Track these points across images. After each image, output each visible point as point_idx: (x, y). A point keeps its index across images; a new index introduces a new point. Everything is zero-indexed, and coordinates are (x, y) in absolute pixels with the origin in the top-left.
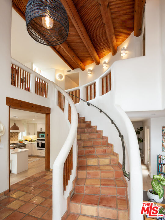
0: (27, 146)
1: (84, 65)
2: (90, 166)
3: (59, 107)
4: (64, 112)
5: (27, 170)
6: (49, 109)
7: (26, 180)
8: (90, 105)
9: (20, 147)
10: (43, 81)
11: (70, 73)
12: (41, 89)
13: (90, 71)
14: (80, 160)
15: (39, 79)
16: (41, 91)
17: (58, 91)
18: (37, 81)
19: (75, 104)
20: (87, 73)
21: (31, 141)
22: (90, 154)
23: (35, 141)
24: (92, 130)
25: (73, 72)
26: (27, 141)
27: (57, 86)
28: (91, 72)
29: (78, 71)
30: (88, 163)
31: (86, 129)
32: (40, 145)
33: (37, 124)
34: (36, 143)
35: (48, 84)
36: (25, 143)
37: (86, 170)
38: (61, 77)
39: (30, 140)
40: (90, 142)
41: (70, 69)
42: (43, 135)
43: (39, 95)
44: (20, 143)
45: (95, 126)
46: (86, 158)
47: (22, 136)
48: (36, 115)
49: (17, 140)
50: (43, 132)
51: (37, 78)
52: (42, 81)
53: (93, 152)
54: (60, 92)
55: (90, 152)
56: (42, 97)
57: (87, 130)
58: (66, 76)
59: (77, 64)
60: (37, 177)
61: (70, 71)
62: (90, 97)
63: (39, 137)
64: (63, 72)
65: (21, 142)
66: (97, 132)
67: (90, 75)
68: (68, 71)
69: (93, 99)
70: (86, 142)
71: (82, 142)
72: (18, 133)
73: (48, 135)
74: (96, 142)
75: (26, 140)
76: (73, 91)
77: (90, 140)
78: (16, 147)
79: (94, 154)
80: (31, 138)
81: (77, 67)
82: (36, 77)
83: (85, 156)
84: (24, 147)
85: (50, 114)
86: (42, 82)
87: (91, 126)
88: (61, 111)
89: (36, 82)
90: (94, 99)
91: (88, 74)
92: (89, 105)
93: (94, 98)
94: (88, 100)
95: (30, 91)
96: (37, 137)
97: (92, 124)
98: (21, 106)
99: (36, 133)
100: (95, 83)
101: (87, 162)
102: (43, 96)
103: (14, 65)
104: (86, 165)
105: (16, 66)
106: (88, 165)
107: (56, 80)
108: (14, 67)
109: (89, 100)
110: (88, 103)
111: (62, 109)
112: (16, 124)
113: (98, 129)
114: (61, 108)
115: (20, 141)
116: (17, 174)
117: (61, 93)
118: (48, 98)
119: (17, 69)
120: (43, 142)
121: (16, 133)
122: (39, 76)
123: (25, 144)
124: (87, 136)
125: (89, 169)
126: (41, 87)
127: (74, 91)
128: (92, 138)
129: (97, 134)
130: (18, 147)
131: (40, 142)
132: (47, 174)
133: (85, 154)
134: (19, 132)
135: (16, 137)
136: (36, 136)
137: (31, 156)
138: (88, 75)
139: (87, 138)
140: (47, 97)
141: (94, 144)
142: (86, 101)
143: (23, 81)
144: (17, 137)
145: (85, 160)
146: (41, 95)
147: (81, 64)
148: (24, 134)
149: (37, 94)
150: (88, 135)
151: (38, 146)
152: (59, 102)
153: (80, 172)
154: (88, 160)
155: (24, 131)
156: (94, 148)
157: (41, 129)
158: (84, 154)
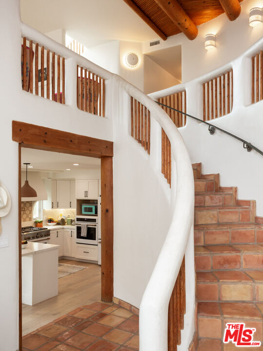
0: (53, 235)
1: (195, 24)
2: (232, 304)
3: (136, 138)
4: (149, 153)
5: (56, 297)
6: (109, 146)
7: (58, 326)
8: (217, 131)
9: (37, 237)
10: (94, 74)
11: (156, 48)
12: (90, 94)
13: (210, 38)
14: (202, 284)
15: (84, 71)
16: (90, 101)
17: (132, 98)
18: (79, 75)
19: (179, 129)
20: (203, 45)
21: (62, 222)
22: (227, 266)
23: (72, 221)
24: (225, 198)
25: (165, 45)
26: (53, 221)
27: (127, 86)
28: (213, 42)
29: (178, 41)
30: (223, 295)
31: (207, 198)
32: (84, 233)
33: (76, 181)
34: (75, 227)
35: (106, 82)
36: (49, 228)
37: (222, 314)
38: (133, 59)
39: (60, 219)
40: (223, 232)
41: (158, 38)
42: (92, 208)
43: (86, 111)
44: (36, 226)
45: (231, 188)
46: (218, 281)
47: (41, 210)
48: (76, 160)
49: (30, 219)
50: (89, 200)
51: (79, 69)
52: (91, 75)
53: (236, 261)
54: (136, 100)
55: (227, 261)
56: (92, 115)
57: (212, 199)
58: (147, 57)
59: (176, 23)
60: (82, 319)
61: (157, 43)
62: (216, 109)
63: (79, 212)
64: (139, 46)
65: (39, 224)
66: (239, 203)
67: (211, 49)
68: (152, 44)
69: (224, 114)
70: (212, 233)
71: (202, 233)
72: (31, 204)
73: (107, 211)
74: (240, 234)
75: (50, 221)
76: (166, 97)
77: (225, 228)
78: (27, 237)
79: (237, 268)
80: (61, 215)
81: (176, 31)
82: (78, 66)
83: (212, 273)
84: (45, 236)
85: (111, 157)
86: (91, 78)
87: (220, 188)
88: (141, 149)
89: (78, 77)
90: (227, 116)
91: (206, 48)
92: (212, 130)
93: (229, 112)
94: (209, 119)
95: (64, 103)
96: (75, 213)
97: (224, 183)
98: (45, 141)
99: (75, 204)
100: (229, 72)
101: (220, 291)
102: (95, 113)
103: (28, 40)
104: (219, 299)
105: (31, 42)
106: (224, 299)
107: (121, 68)
108: (28, 44)
109: (213, 118)
110: (210, 125)
111: (143, 145)
112: (30, 184)
113: (241, 197)
114: (140, 142)
115: (36, 223)
116: (34, 305)
117: (139, 103)
118: (107, 118)
119: (34, 50)
120: (91, 224)
121: (28, 202)
122: (84, 64)
123: (49, 230)
124: (213, 215)
125: (228, 313)
126: (90, 89)
127: (170, 97)
128: (225, 221)
129: (239, 210)
130: (33, 238)
131: (83, 225)
132: (107, 311)
133: (212, 268)
134: (35, 202)
135: (27, 212)
136: (74, 210)
137: (63, 259)
138: (207, 50)
139: (214, 222)
140: (104, 116)
141: (233, 238)
142: (204, 122)
143: (42, 75)
144: (31, 212)
145: (215, 284)
146: (90, 112)
147: (188, 23)
148: (47, 205)
149: (82, 109)
150: (215, 212)
151: (79, 236)
152: (136, 127)
153: (206, 319)
154: (224, 286)
155: (46, 199)
156: (238, 251)
157: (86, 192)
158: (210, 268)
